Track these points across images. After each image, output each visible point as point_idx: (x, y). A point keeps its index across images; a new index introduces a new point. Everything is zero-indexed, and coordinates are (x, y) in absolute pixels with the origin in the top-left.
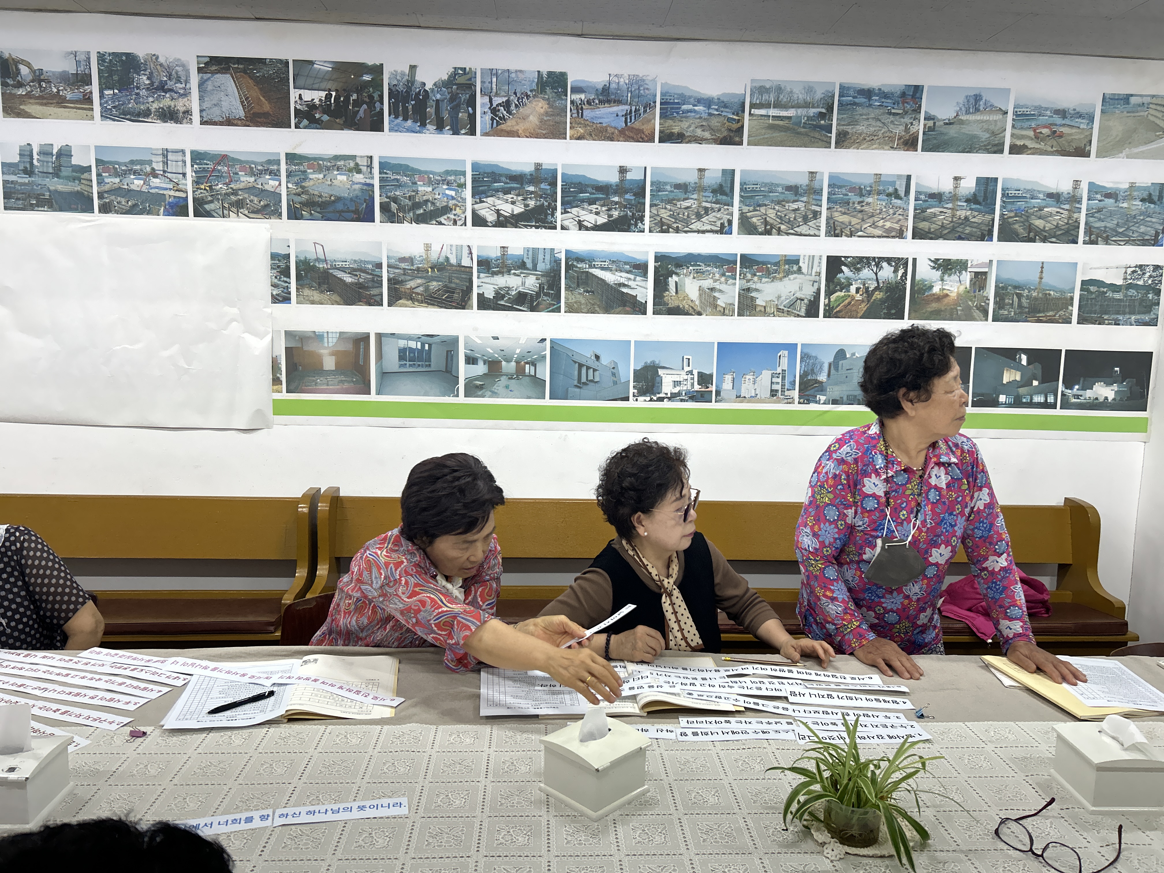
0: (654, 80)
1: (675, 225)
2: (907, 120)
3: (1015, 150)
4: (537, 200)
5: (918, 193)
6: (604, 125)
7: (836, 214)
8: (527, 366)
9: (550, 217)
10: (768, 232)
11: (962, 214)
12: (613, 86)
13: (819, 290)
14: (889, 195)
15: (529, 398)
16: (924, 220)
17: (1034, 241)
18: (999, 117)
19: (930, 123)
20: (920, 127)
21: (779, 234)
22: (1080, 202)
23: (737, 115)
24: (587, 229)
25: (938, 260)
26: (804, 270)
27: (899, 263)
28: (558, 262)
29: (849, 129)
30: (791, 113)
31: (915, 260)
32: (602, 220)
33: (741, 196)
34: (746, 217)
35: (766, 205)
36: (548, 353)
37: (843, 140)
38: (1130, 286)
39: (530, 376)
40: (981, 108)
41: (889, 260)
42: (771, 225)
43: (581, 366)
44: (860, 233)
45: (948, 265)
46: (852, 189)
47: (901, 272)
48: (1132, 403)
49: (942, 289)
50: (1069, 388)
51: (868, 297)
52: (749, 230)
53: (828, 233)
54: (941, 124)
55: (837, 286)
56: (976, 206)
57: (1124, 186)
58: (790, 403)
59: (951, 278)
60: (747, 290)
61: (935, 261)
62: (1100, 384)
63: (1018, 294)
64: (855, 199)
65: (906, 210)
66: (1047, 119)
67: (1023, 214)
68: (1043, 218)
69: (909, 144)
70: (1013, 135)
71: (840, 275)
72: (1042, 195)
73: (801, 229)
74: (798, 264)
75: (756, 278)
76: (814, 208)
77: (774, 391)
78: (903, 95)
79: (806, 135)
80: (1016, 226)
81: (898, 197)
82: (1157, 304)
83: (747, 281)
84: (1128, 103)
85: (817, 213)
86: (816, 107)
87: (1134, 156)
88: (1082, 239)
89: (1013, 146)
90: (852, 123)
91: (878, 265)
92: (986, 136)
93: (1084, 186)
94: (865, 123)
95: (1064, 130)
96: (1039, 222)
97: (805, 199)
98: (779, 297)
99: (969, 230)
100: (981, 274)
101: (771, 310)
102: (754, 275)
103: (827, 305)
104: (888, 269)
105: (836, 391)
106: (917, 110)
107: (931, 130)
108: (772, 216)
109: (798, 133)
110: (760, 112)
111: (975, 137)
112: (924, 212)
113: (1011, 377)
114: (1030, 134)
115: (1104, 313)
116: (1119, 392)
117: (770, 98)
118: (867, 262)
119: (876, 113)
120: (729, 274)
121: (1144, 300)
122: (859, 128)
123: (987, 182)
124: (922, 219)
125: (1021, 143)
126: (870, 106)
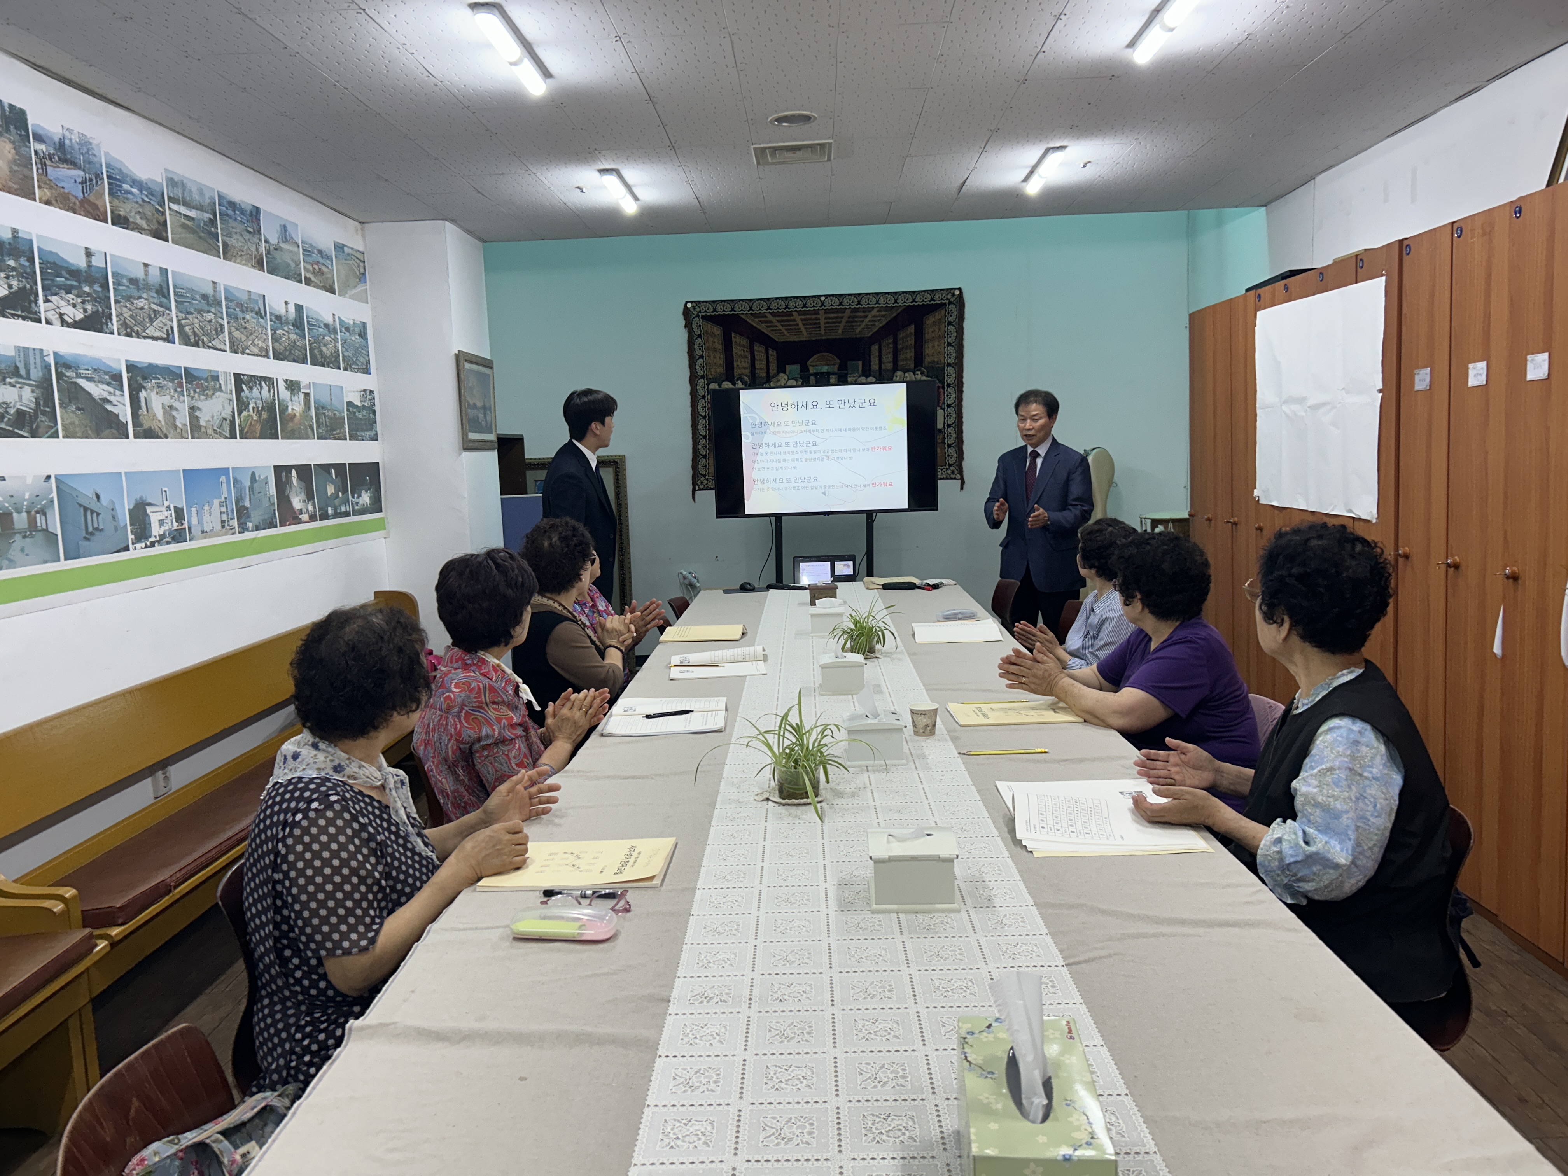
0: (98, 145)
1: (136, 328)
2: (256, 240)
3: (308, 282)
4: (19, 281)
5: (270, 314)
6: (67, 191)
7: (233, 329)
8: (38, 516)
9: (33, 305)
10: (196, 345)
11: (293, 337)
12: (67, 142)
13: (233, 409)
14: (257, 314)
15: (46, 562)
16: (277, 341)
17: (323, 366)
18: (296, 249)
19: (267, 246)
20: (263, 249)
21: (204, 347)
22: (337, 333)
23: (161, 206)
24: (69, 325)
26: (223, 388)
27: (269, 381)
28: (47, 367)
29: (227, 239)
30: (192, 213)
31: (277, 379)
32: (79, 316)
33: (176, 301)
34: (182, 325)
35: (192, 313)
36: (54, 495)
37: (228, 253)
38: (364, 407)
39: (43, 530)
40: (287, 238)
41: (265, 379)
42: (198, 336)
43: (86, 509)
44: (247, 351)
46: (238, 304)
48: (376, 506)
49: (293, 409)
50: (353, 497)
51: (260, 417)
52: (186, 341)
53: (231, 348)
54: (272, 248)
55: (242, 405)
56: (297, 331)
57: (351, 322)
58: (234, 533)
59: (295, 398)
60: (193, 408)
61: (286, 381)
62: (363, 492)
63: (324, 414)
64: (241, 315)
65: (267, 330)
66: (316, 257)
67: (317, 342)
68: (325, 345)
69: (260, 265)
70: (304, 267)
71: (243, 394)
72: (322, 325)
73: (215, 343)
74: (218, 380)
75: (196, 395)
76: (220, 321)
77: (223, 522)
78: (251, 215)
79: (205, 240)
80: (316, 351)
81: (262, 318)
82: (375, 422)
83: (193, 398)
84: (343, 252)
85: (222, 326)
86: (207, 212)
87: (351, 298)
88: (342, 366)
89: (306, 277)
90: (229, 235)
91: (260, 384)
92: (293, 265)
93: (337, 320)
94: (235, 236)
95: (323, 268)
96: (324, 349)
97: (213, 310)
98: (213, 417)
99: (297, 353)
100: (307, 395)
101: (210, 431)
102: (195, 392)
103: (240, 426)
104: (266, 388)
105: (256, 516)
106: (259, 231)
107: (268, 252)
108: (197, 325)
109: (200, 237)
110: (175, 207)
111: (288, 265)
112: (275, 333)
113: (331, 490)
114: (310, 268)
115: (357, 431)
116: (370, 498)
117: (178, 193)
118: (254, 380)
119: (240, 228)
120: (179, 389)
121: (369, 419)
122: (233, 241)
123: (299, 308)
124: (275, 339)
125: (308, 275)
126: (236, 219)
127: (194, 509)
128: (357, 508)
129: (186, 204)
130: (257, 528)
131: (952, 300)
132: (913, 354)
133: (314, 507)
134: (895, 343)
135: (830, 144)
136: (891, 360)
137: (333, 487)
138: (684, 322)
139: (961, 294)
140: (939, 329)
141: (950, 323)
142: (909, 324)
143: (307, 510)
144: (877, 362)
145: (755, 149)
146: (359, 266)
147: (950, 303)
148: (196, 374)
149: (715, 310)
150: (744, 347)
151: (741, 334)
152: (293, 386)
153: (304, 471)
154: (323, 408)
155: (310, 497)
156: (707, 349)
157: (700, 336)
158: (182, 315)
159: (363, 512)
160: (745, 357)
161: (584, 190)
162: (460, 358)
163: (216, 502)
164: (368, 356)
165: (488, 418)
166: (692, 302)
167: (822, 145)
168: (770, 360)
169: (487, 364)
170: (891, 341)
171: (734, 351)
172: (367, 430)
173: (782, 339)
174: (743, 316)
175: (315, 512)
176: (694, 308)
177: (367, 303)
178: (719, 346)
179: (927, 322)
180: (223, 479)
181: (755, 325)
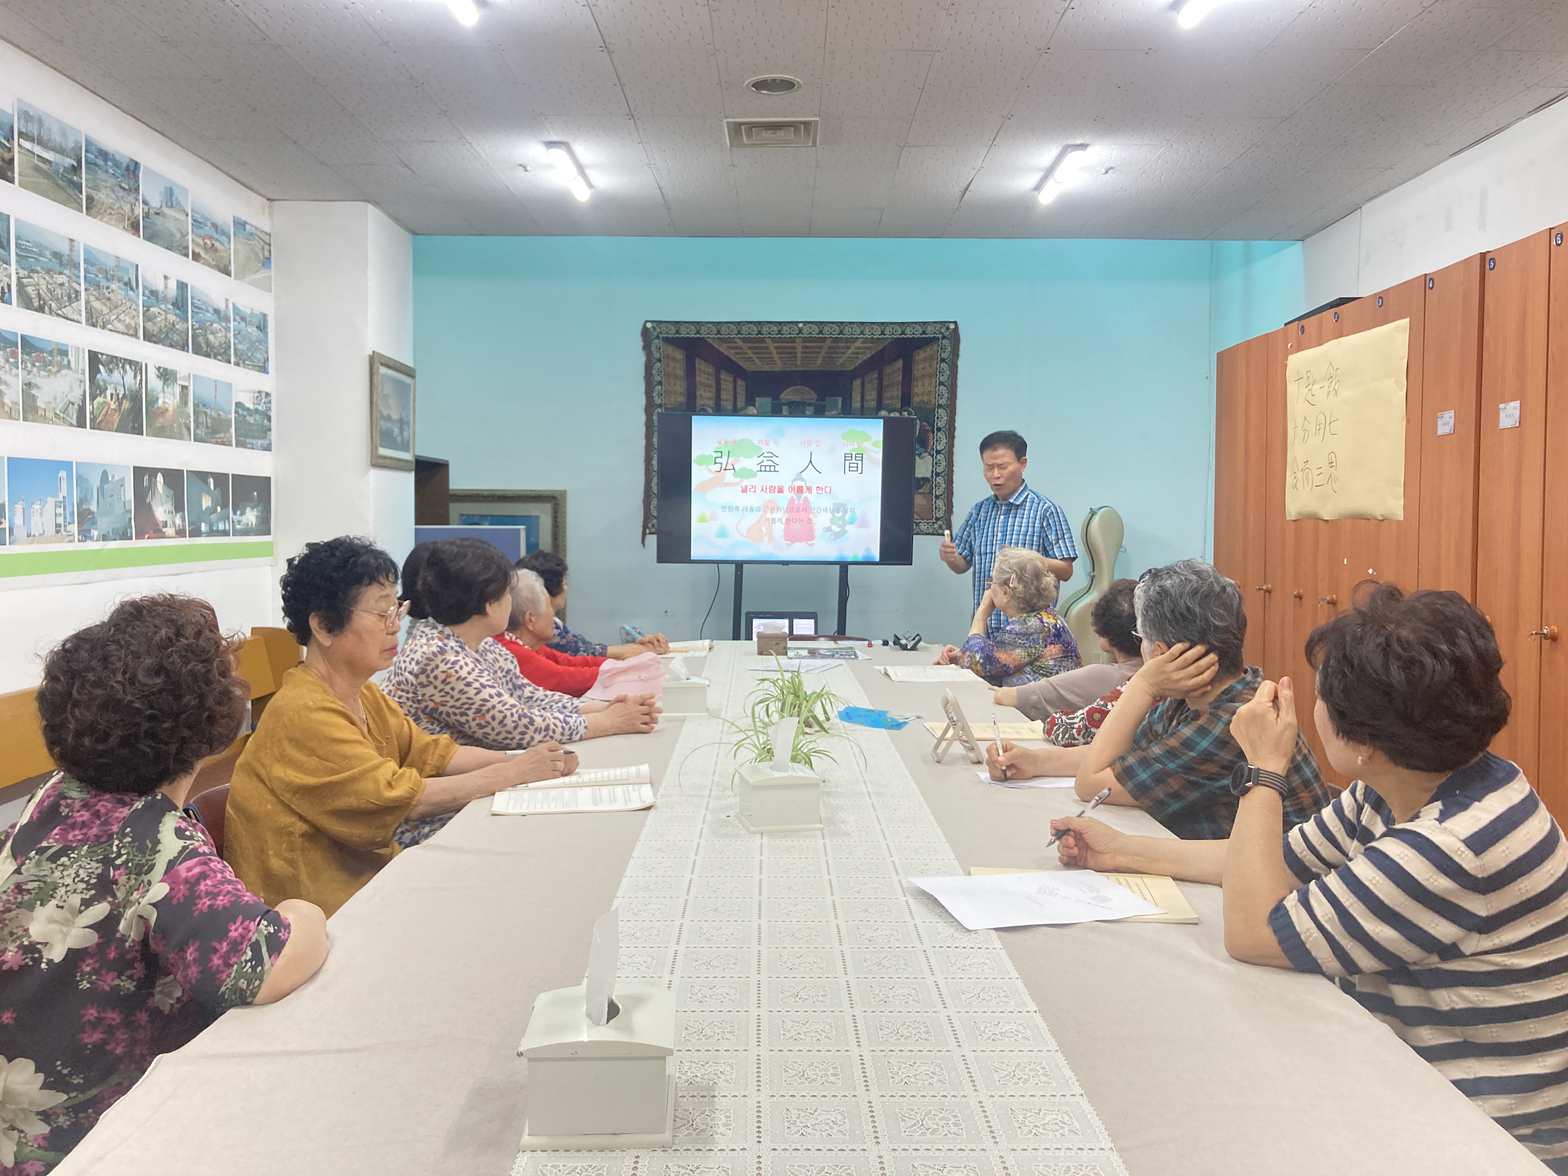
2: (131, 198)
3: (196, 257)
5: (144, 287)
7: (92, 298)
10: (41, 309)
11: (172, 318)
13: (85, 392)
14: (126, 284)
16: (149, 320)
17: (208, 356)
18: (182, 217)
19: (146, 208)
20: (140, 210)
21: (51, 314)
22: (229, 322)
23: (8, 141)
25: (160, 368)
26: (73, 365)
27: (136, 366)
29: (93, 193)
30: (49, 155)
31: (146, 365)
33: (17, 254)
34: (22, 283)
35: (38, 272)
37: (92, 209)
38: (257, 411)
40: (174, 203)
41: (130, 362)
42: (44, 300)
44: (109, 326)
45: (167, 374)
46: (101, 270)
47: (139, 378)
48: (264, 527)
49: (164, 403)
50: (235, 513)
51: (120, 405)
52: (26, 302)
53: (87, 320)
54: (152, 211)
55: (97, 389)
56: (177, 312)
57: (249, 312)
58: (71, 541)
59: (169, 390)
60: (29, 385)
61: (159, 369)
62: (248, 509)
63: (205, 412)
64: (104, 283)
65: (137, 305)
66: (208, 230)
67: (203, 327)
68: (213, 333)
69: (134, 227)
70: (193, 240)
71: (98, 376)
72: (211, 310)
73: (67, 311)
74: (67, 356)
75: (35, 370)
76: (75, 285)
77: (58, 526)
78: (128, 168)
79: (63, 189)
80: (200, 339)
81: (132, 289)
82: (270, 430)
83: (29, 372)
84: (245, 230)
85: (77, 293)
86: (71, 158)
87: (251, 283)
88: (233, 359)
89: (193, 252)
90: (96, 188)
91: (123, 367)
92: (178, 236)
93: (231, 306)
94: (104, 191)
95: (217, 244)
96: (211, 337)
97: (67, 272)
98: (55, 398)
99: (176, 338)
100: (184, 388)
101: (50, 415)
102: (33, 365)
103: (92, 413)
104: (130, 374)
105: (104, 524)
106: (137, 190)
107: (146, 216)
108: (44, 287)
109: (58, 185)
110: (27, 145)
111: (172, 235)
112: (148, 310)
113: (206, 502)
114: (201, 242)
115: (246, 437)
116: (257, 517)
117: (34, 129)
118: (114, 362)
119: (111, 182)
120: (11, 360)
121: (263, 425)
122: (101, 196)
123: (182, 286)
124: (148, 318)
125: (197, 250)
126: (107, 171)
127: (19, 508)
128: (238, 527)
129: (40, 142)
130: (105, 538)
131: (947, 334)
132: (900, 393)
133: (183, 520)
134: (880, 379)
135: (817, 122)
136: (875, 397)
137: (210, 499)
138: (641, 344)
139: (956, 329)
140: (931, 366)
141: (943, 360)
142: (895, 360)
143: (174, 523)
144: (859, 399)
145: (728, 122)
146: (263, 249)
147: (944, 337)
148: (37, 345)
149: (677, 332)
150: (708, 374)
151: (706, 360)
152: (166, 375)
153: (173, 477)
154: (204, 405)
155: (179, 507)
156: (668, 375)
157: (659, 360)
158: (23, 273)
159: (246, 532)
160: (708, 386)
161: (528, 168)
162: (375, 361)
163: (51, 501)
164: (267, 352)
165: (405, 434)
166: (652, 322)
167: (806, 124)
168: (738, 391)
169: (409, 372)
170: (875, 376)
171: (698, 379)
172: (258, 438)
173: (753, 368)
174: (710, 341)
175: (184, 526)
176: (654, 329)
177: (270, 291)
178: (680, 372)
179: (917, 358)
180: (63, 474)
181: (722, 350)
